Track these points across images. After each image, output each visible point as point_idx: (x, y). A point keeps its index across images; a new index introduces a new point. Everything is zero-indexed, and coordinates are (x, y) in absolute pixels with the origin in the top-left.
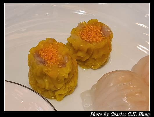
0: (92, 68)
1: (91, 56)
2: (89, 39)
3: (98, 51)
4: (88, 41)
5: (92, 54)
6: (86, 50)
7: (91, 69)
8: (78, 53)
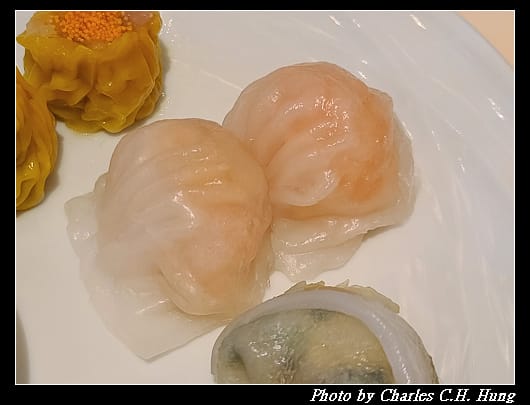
0: (103, 130)
1: (94, 88)
2: (83, 35)
3: (111, 67)
4: (79, 42)
5: (96, 82)
6: (73, 68)
7: (102, 134)
8: (53, 79)
